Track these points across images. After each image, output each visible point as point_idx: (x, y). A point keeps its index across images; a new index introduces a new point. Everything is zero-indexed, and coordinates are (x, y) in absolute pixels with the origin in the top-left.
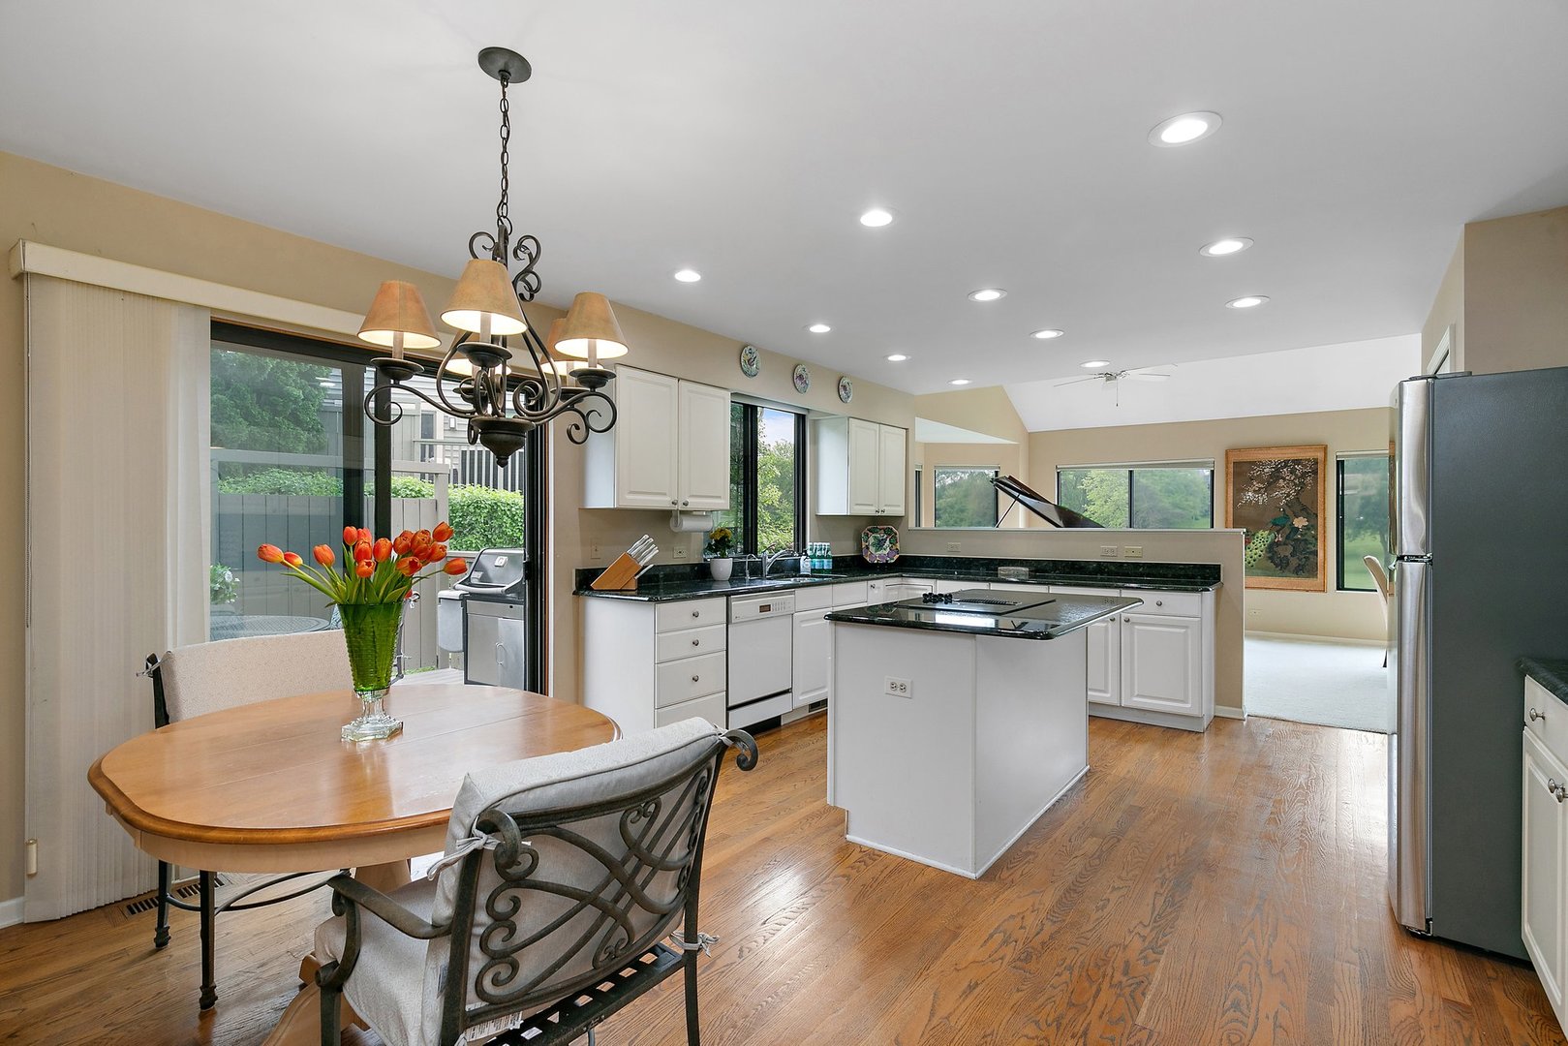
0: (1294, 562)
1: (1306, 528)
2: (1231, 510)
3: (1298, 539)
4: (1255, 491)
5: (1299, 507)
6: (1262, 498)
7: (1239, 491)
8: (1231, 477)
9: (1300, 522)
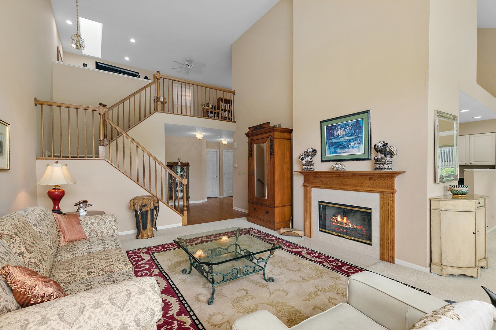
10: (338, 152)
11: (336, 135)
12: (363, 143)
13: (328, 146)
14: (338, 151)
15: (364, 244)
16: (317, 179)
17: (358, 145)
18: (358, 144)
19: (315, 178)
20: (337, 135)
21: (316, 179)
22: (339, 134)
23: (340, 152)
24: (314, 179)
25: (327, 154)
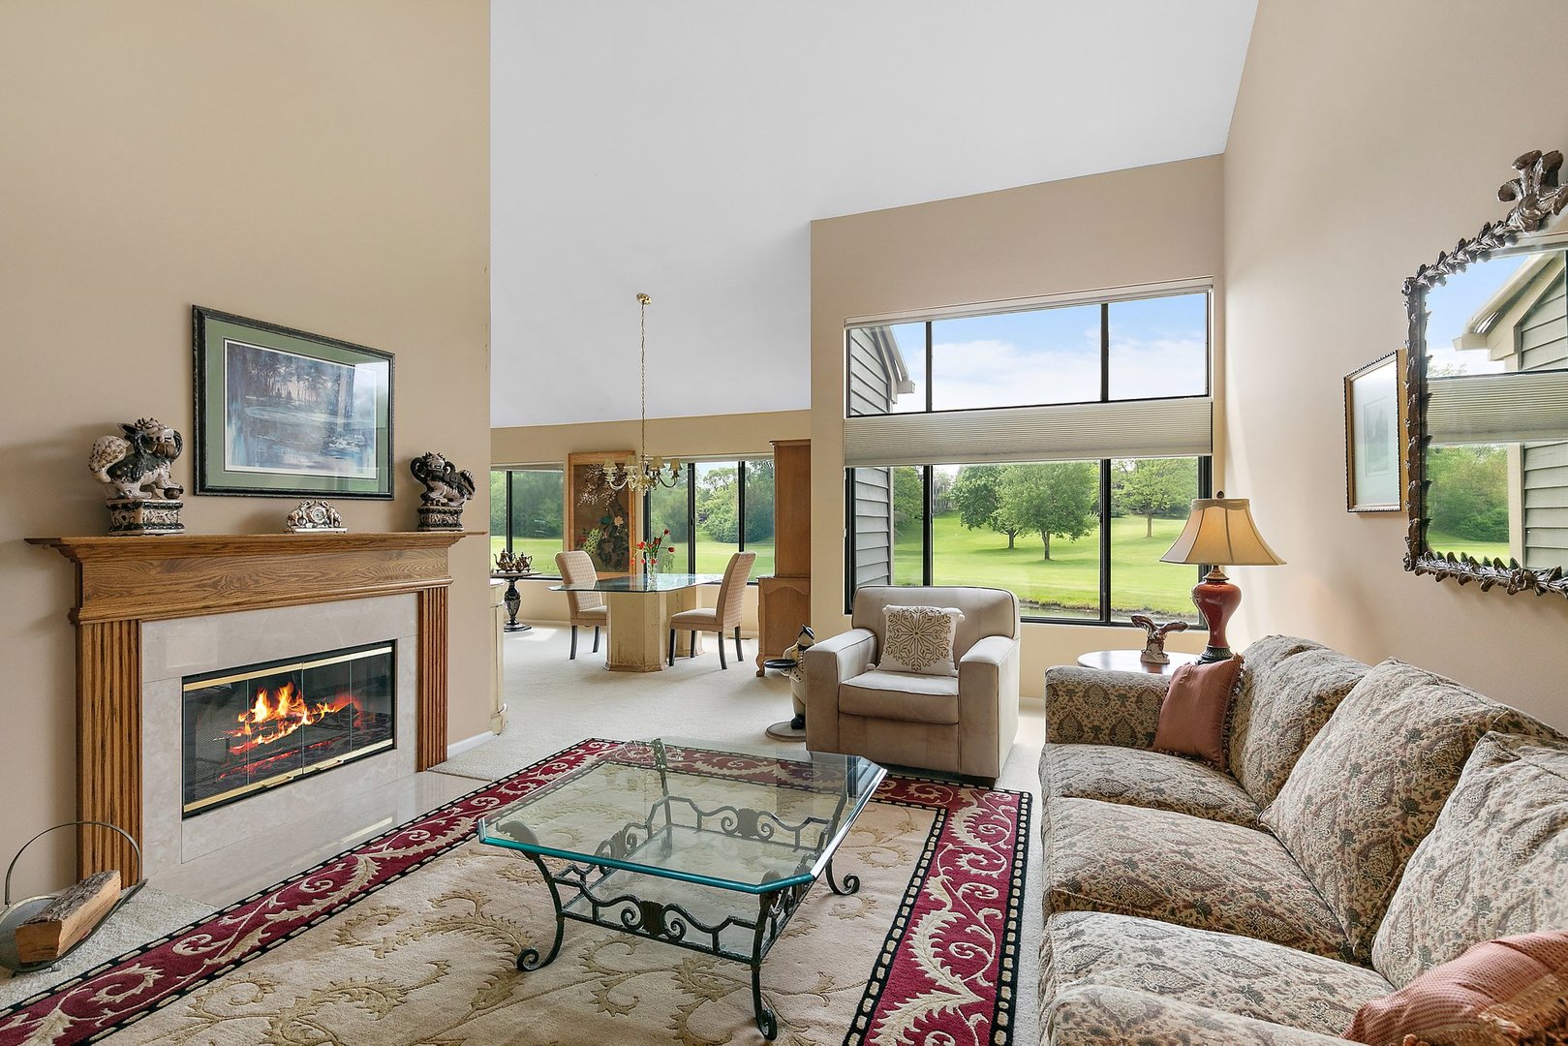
0: (615, 557)
1: (623, 526)
2: (572, 510)
3: (616, 537)
4: (589, 492)
5: (618, 508)
6: (594, 499)
7: (578, 492)
8: (572, 478)
9: (618, 521)
10: (287, 462)
11: (279, 395)
12: (372, 447)
13: (240, 430)
14: (286, 457)
15: (377, 756)
16: (182, 574)
17: (357, 449)
18: (359, 446)
19: (169, 571)
20: (284, 394)
21: (174, 575)
22: (290, 393)
23: (294, 462)
24: (166, 576)
25: (233, 463)
